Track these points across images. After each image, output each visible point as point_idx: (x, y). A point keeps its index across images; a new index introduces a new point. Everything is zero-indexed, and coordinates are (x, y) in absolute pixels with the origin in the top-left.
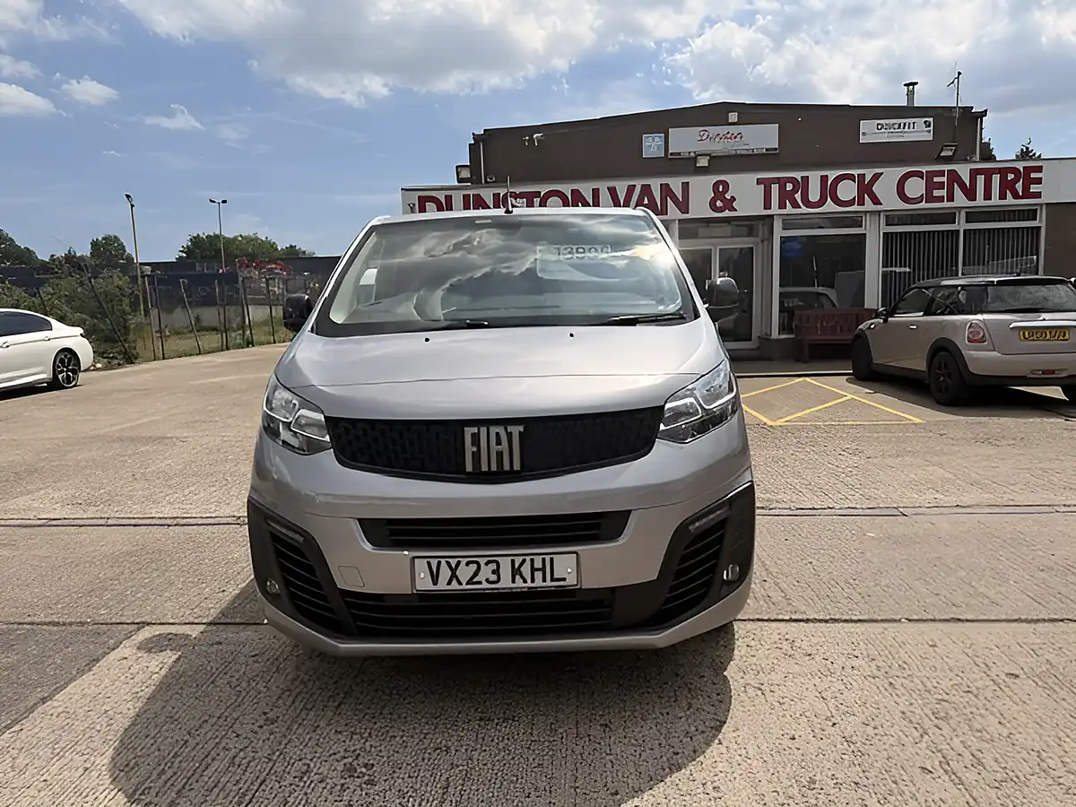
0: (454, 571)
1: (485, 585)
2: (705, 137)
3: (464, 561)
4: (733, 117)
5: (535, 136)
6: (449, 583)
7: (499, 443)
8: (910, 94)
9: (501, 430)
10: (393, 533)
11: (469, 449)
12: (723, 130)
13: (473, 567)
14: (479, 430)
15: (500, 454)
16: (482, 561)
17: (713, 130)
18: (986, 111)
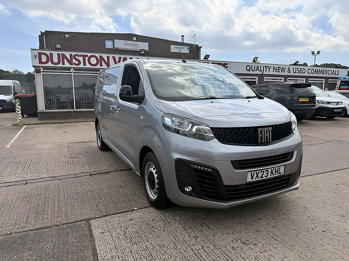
0: (257, 174)
1: (264, 178)
2: (126, 44)
3: (260, 171)
4: (135, 39)
5: (66, 36)
6: (256, 179)
7: (267, 133)
8: (183, 39)
9: (267, 129)
10: (240, 164)
11: (260, 135)
12: (132, 42)
13: (262, 172)
14: (262, 129)
15: (267, 136)
16: (265, 171)
17: (129, 42)
18: (201, 47)
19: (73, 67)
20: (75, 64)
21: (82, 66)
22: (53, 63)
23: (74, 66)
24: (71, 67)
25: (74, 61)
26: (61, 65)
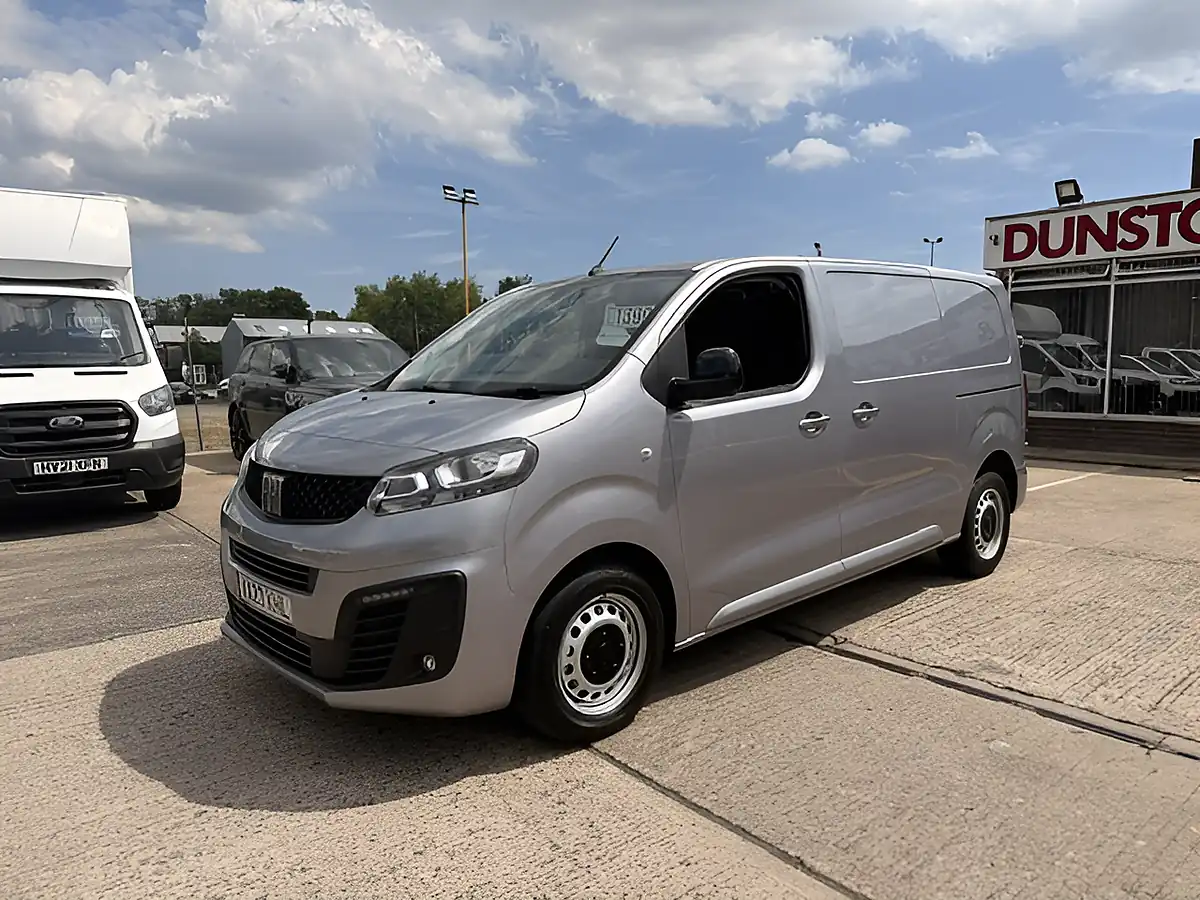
7: (272, 489)
11: (263, 491)
14: (267, 475)
19: (1117, 258)
20: (1125, 245)
21: (1151, 247)
22: (1046, 252)
23: (1120, 253)
24: (1111, 259)
25: (1122, 234)
26: (1072, 256)
